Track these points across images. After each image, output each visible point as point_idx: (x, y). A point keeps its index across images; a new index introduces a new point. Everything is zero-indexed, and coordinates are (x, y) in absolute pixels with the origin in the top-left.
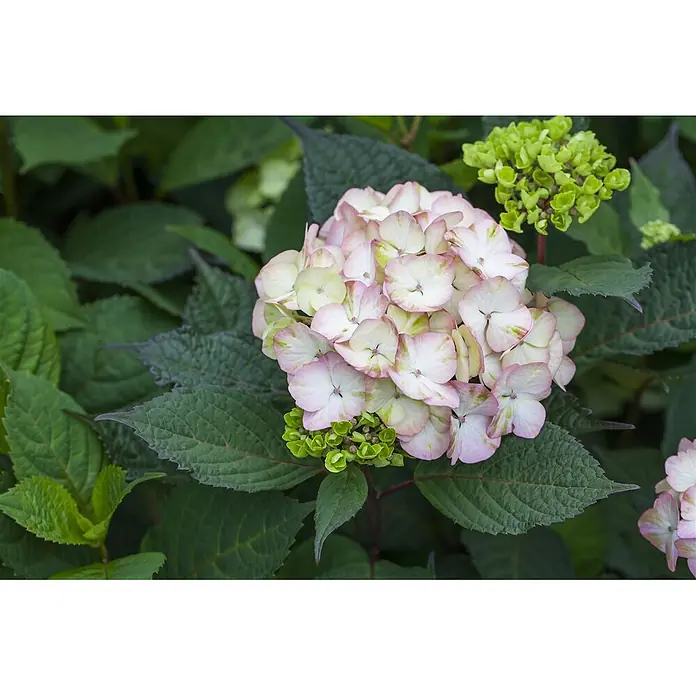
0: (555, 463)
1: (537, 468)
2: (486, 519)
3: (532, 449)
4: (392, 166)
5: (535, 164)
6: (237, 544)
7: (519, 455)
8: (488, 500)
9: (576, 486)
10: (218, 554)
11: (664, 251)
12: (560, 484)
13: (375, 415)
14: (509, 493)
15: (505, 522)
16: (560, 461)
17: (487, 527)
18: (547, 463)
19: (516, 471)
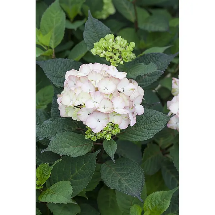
0: (151, 117)
1: (147, 120)
2: (142, 137)
3: (144, 117)
4: (62, 64)
5: (113, 48)
6: (77, 171)
7: (141, 119)
8: (139, 133)
9: (160, 120)
10: (72, 176)
11: (138, 60)
12: (155, 122)
13: (111, 122)
14: (144, 129)
15: (148, 136)
16: (153, 116)
17: (143, 139)
18: (149, 118)
19: (142, 123)
